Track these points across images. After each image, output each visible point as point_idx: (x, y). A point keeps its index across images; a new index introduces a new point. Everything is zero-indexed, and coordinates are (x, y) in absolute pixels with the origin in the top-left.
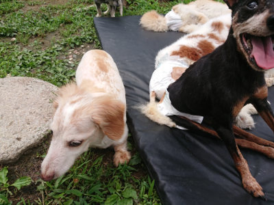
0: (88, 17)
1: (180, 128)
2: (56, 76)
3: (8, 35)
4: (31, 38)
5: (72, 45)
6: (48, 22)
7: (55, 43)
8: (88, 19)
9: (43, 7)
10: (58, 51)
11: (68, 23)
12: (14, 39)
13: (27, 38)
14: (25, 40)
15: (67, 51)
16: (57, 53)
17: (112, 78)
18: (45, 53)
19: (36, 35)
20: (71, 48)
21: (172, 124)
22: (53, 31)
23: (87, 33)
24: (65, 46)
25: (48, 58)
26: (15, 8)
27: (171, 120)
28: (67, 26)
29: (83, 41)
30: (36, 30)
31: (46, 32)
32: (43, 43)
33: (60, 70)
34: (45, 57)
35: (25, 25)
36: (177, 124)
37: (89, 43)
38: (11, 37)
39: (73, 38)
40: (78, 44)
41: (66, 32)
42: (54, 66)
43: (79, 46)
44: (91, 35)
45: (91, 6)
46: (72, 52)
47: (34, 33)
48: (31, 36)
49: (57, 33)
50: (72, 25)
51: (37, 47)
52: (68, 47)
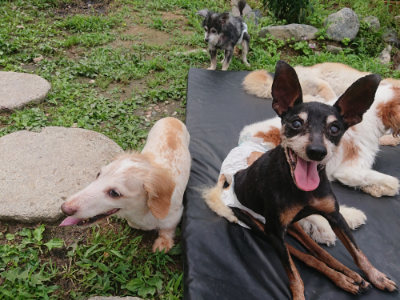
0: (185, 65)
1: (242, 224)
3: (88, 75)
4: (112, 83)
5: (155, 100)
6: (137, 66)
7: (138, 92)
8: (184, 68)
9: (136, 44)
10: (137, 104)
11: (159, 70)
12: (93, 81)
13: (107, 82)
14: (104, 84)
15: (147, 106)
16: (135, 106)
17: (177, 157)
18: (122, 105)
19: (119, 80)
20: (153, 103)
21: (233, 218)
22: (139, 79)
23: (177, 87)
24: (147, 98)
25: (123, 111)
26: (104, 41)
27: (233, 213)
28: (157, 73)
29: (169, 95)
30: (120, 73)
31: (130, 79)
32: (124, 91)
33: (131, 128)
35: (109, 65)
36: (239, 219)
37: (176, 100)
38: (90, 77)
39: (156, 91)
40: (162, 98)
41: (153, 81)
42: (126, 121)
43: (163, 101)
44: (180, 90)
45: (194, 51)
46: (153, 108)
47: (116, 78)
48: (113, 81)
49: (143, 81)
50: (163, 73)
51: (116, 96)
52: (149, 101)
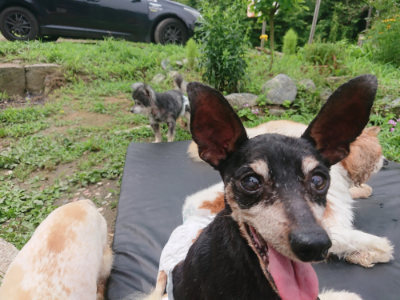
0: (126, 142)
3: (6, 166)
4: (34, 171)
5: (85, 183)
6: (68, 149)
7: (62, 179)
8: (124, 144)
9: (72, 129)
10: (61, 191)
11: (95, 150)
12: (10, 172)
13: (28, 171)
14: (24, 174)
15: (74, 192)
16: (57, 194)
19: (43, 167)
20: (82, 187)
22: (69, 162)
23: (114, 165)
24: (75, 183)
25: (39, 203)
26: (36, 130)
28: (92, 154)
29: (103, 175)
30: (45, 160)
31: (58, 164)
32: (47, 179)
34: (36, 201)
35: (35, 153)
37: (112, 179)
38: (8, 169)
39: (86, 174)
40: (93, 180)
41: (85, 163)
43: (94, 183)
44: (117, 168)
45: (138, 128)
46: (81, 193)
47: (40, 165)
48: (35, 169)
49: (73, 164)
50: (98, 154)
51: (35, 186)
52: (77, 186)
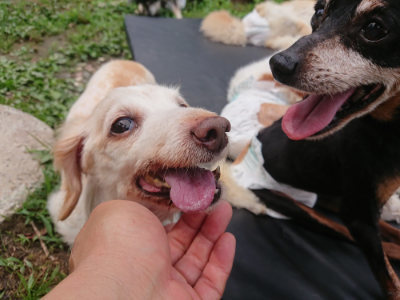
0: (116, 15)
2: (47, 105)
4: (17, 42)
5: (84, 57)
6: (50, 19)
7: (56, 52)
8: (115, 19)
10: (58, 65)
13: (10, 41)
14: (6, 44)
15: (74, 66)
16: (55, 68)
18: (34, 66)
19: (27, 38)
20: (82, 61)
21: (259, 208)
22: (56, 34)
23: (113, 39)
24: (72, 57)
25: (39, 75)
27: (257, 199)
28: (80, 27)
29: (104, 51)
30: (28, 29)
31: (43, 34)
32: (36, 51)
33: (56, 95)
34: (34, 73)
35: (10, 22)
36: (268, 206)
37: (114, 55)
39: (86, 46)
40: (94, 54)
41: (76, 36)
42: (46, 88)
43: (95, 59)
44: (119, 43)
46: (84, 68)
47: (23, 35)
48: (18, 40)
49: (61, 36)
50: (88, 26)
51: (25, 57)
52: (76, 60)
